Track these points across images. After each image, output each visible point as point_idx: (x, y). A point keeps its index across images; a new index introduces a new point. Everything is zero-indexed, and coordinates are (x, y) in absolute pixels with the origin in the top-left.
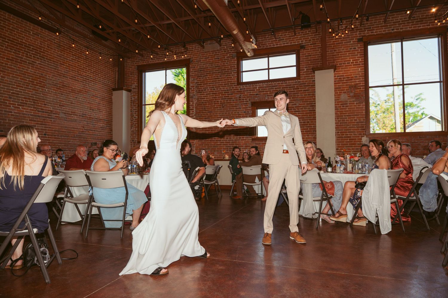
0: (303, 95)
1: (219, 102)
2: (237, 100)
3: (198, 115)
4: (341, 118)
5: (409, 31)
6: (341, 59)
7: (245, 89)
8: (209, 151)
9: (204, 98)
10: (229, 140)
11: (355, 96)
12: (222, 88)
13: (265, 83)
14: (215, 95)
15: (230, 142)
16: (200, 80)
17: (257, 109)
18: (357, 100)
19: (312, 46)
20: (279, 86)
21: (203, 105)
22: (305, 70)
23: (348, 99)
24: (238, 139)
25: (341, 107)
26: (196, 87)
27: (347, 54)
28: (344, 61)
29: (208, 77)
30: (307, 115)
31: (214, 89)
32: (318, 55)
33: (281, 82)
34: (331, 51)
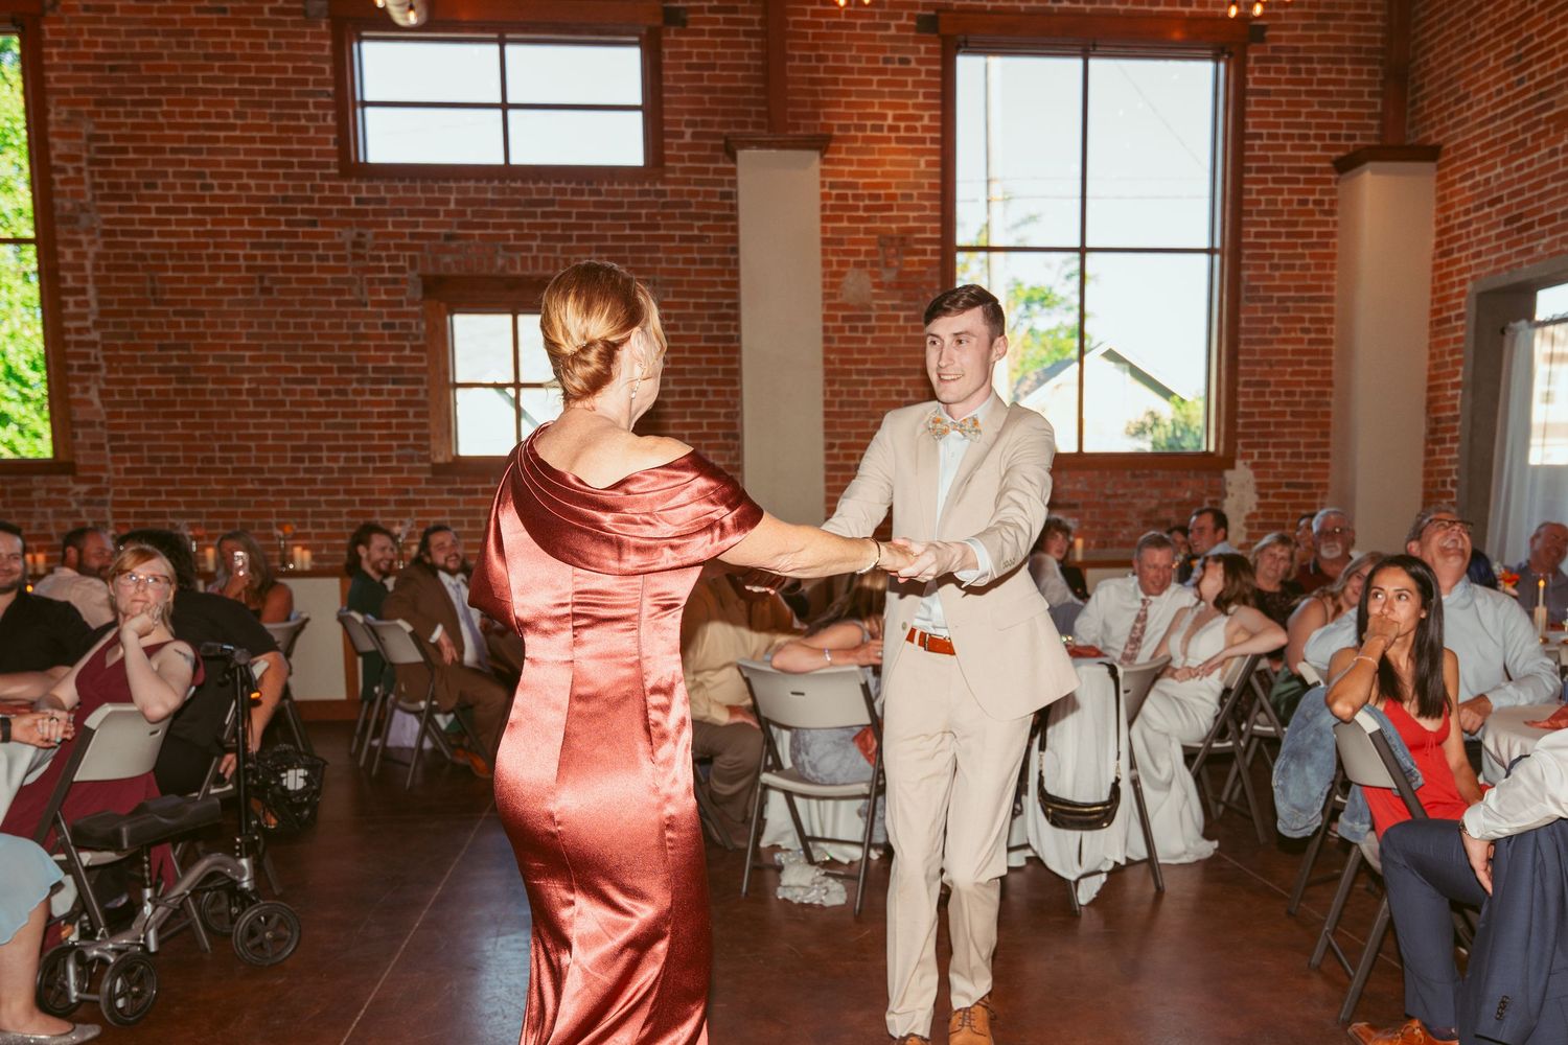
0: (676, 261)
1: (242, 262)
2: (342, 258)
3: (116, 325)
4: (842, 383)
5: (1114, 15)
6: (849, 105)
7: (382, 201)
8: (198, 525)
9: (150, 234)
10: (307, 470)
11: (900, 286)
12: (252, 183)
13: (490, 179)
14: (215, 222)
15: (314, 481)
16: (118, 126)
17: (452, 313)
18: (911, 304)
19: (716, 21)
20: (563, 204)
21: (146, 268)
22: (687, 139)
23: (876, 296)
24: (360, 464)
25: (841, 329)
26: (92, 162)
27: (870, 82)
28: (861, 116)
29: (165, 114)
30: (698, 361)
31: (204, 187)
32: (747, 67)
33: (573, 185)
34: (802, 58)
